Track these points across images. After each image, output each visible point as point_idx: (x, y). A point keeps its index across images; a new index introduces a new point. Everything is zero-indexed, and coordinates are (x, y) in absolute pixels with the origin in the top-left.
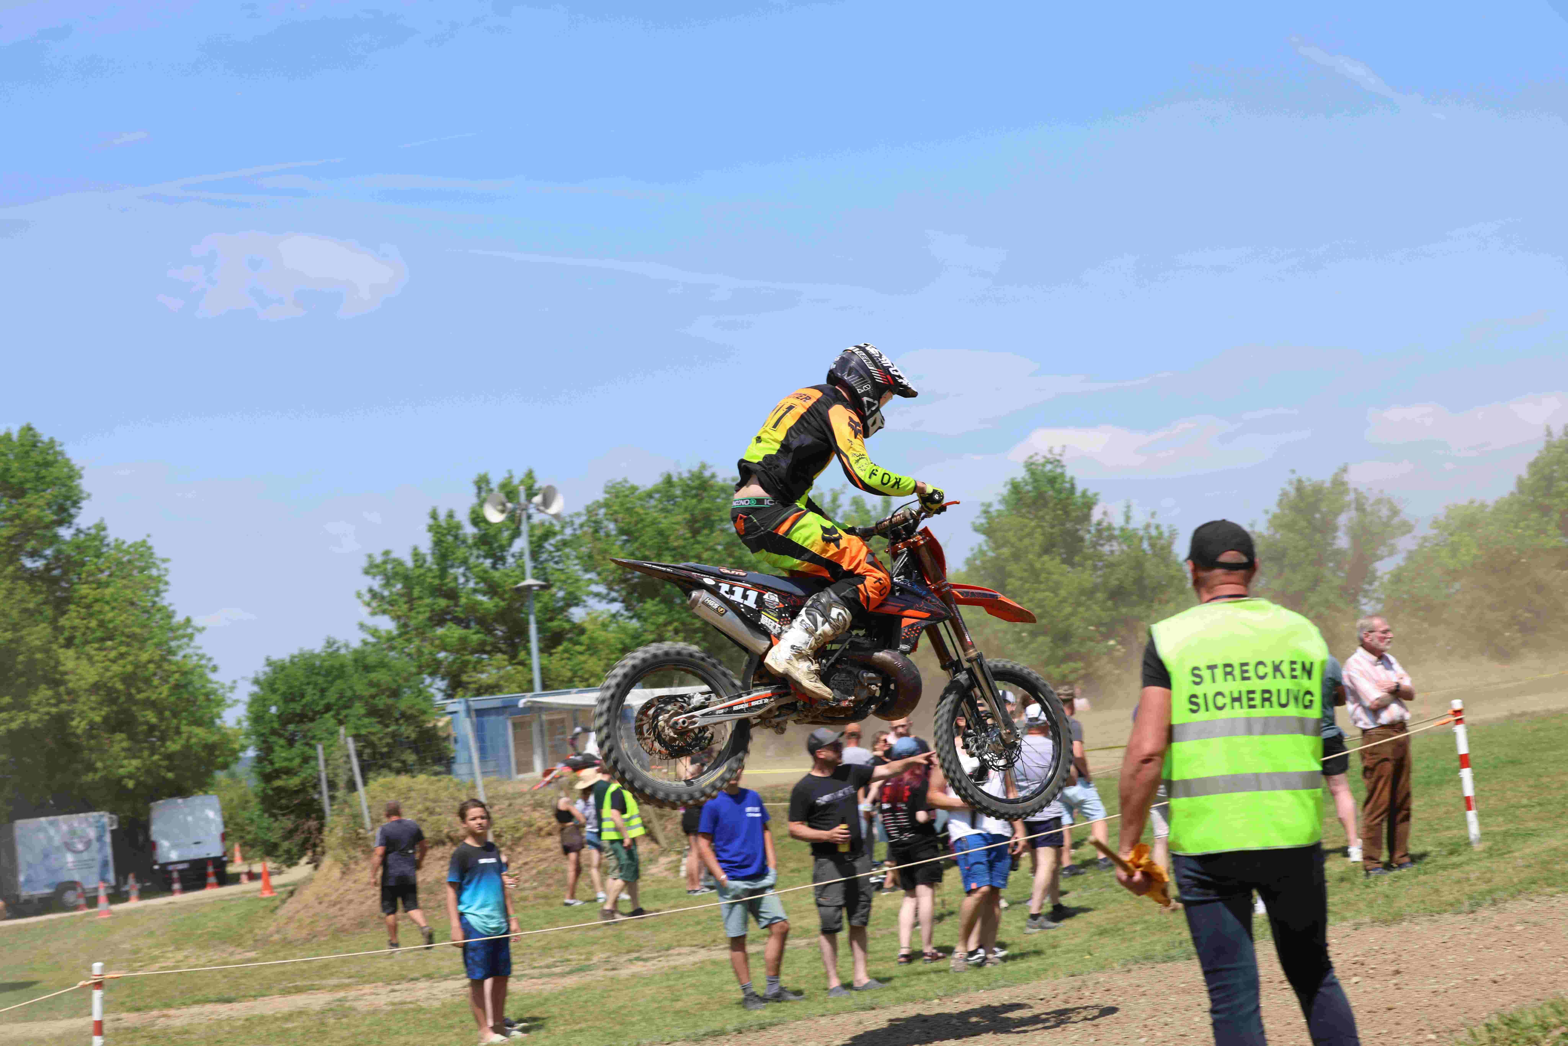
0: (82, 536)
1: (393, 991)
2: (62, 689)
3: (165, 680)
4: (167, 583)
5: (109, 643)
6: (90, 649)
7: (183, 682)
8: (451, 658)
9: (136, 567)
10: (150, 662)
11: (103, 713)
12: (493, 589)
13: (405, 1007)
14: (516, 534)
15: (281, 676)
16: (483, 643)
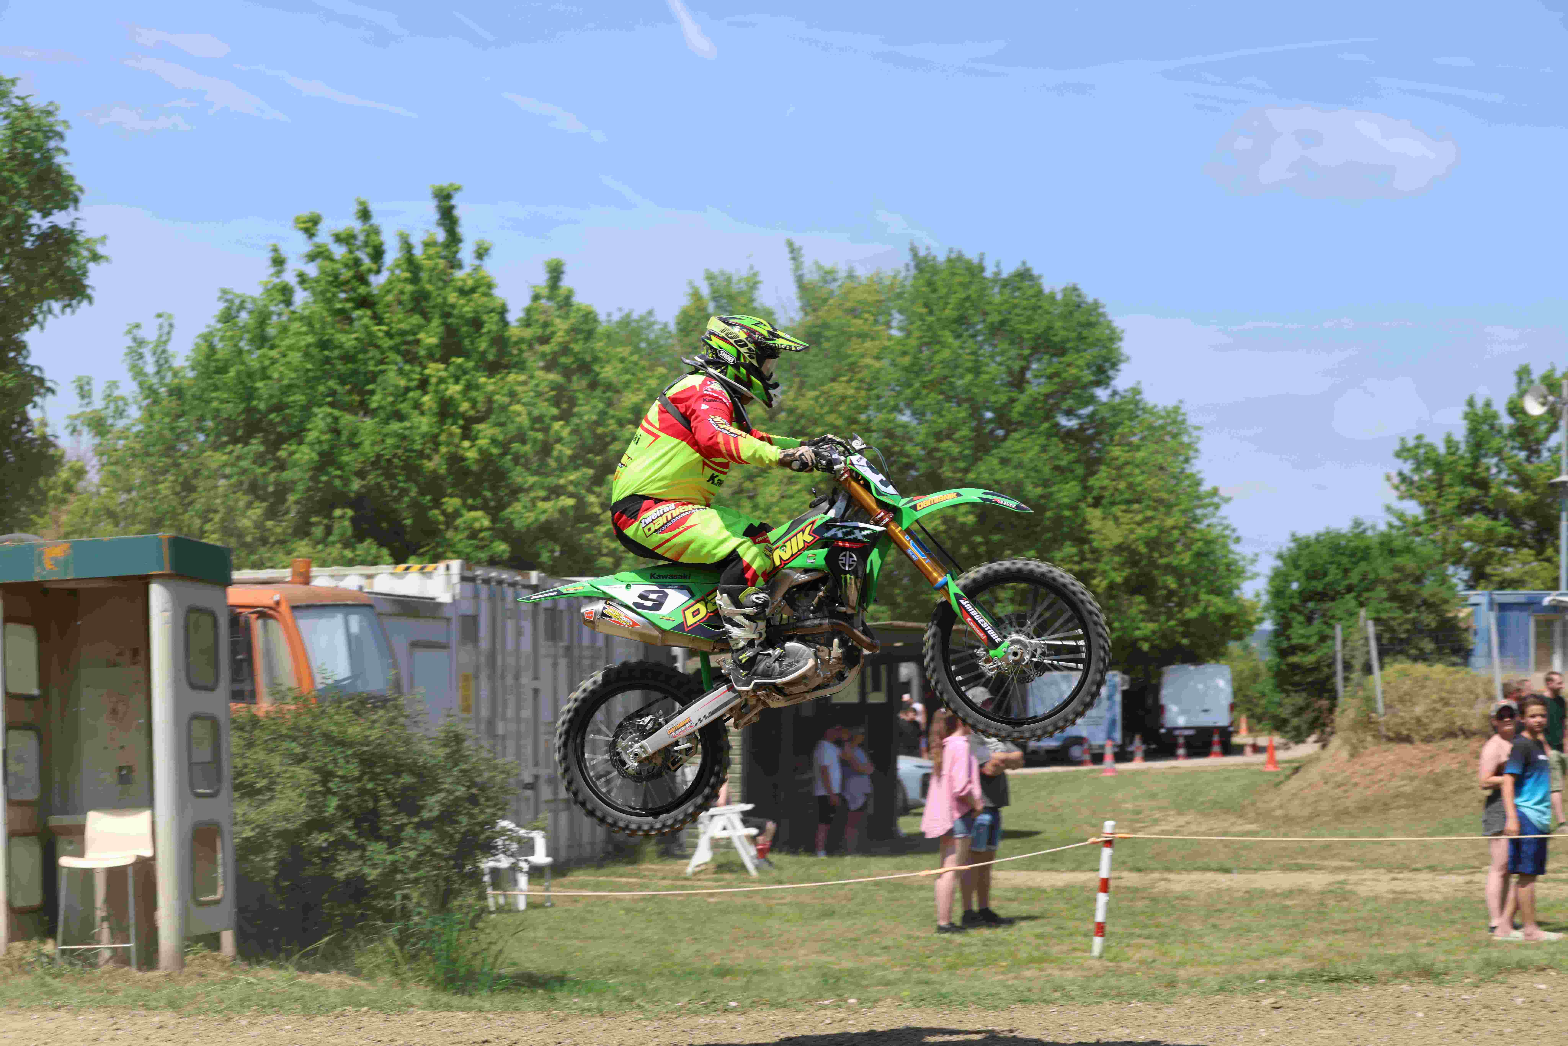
0: (1117, 399)
1: (1394, 879)
2: (1086, 547)
3: (1188, 547)
4: (1197, 451)
5: (1136, 506)
6: (1116, 510)
7: (1205, 551)
8: (1476, 549)
9: (1170, 433)
10: (1174, 528)
11: (1124, 574)
12: (1525, 483)
13: (1409, 896)
14: (1554, 428)
15: (1305, 553)
16: (1510, 537)
